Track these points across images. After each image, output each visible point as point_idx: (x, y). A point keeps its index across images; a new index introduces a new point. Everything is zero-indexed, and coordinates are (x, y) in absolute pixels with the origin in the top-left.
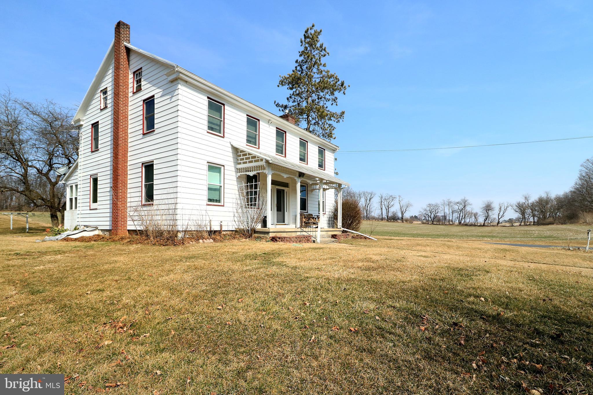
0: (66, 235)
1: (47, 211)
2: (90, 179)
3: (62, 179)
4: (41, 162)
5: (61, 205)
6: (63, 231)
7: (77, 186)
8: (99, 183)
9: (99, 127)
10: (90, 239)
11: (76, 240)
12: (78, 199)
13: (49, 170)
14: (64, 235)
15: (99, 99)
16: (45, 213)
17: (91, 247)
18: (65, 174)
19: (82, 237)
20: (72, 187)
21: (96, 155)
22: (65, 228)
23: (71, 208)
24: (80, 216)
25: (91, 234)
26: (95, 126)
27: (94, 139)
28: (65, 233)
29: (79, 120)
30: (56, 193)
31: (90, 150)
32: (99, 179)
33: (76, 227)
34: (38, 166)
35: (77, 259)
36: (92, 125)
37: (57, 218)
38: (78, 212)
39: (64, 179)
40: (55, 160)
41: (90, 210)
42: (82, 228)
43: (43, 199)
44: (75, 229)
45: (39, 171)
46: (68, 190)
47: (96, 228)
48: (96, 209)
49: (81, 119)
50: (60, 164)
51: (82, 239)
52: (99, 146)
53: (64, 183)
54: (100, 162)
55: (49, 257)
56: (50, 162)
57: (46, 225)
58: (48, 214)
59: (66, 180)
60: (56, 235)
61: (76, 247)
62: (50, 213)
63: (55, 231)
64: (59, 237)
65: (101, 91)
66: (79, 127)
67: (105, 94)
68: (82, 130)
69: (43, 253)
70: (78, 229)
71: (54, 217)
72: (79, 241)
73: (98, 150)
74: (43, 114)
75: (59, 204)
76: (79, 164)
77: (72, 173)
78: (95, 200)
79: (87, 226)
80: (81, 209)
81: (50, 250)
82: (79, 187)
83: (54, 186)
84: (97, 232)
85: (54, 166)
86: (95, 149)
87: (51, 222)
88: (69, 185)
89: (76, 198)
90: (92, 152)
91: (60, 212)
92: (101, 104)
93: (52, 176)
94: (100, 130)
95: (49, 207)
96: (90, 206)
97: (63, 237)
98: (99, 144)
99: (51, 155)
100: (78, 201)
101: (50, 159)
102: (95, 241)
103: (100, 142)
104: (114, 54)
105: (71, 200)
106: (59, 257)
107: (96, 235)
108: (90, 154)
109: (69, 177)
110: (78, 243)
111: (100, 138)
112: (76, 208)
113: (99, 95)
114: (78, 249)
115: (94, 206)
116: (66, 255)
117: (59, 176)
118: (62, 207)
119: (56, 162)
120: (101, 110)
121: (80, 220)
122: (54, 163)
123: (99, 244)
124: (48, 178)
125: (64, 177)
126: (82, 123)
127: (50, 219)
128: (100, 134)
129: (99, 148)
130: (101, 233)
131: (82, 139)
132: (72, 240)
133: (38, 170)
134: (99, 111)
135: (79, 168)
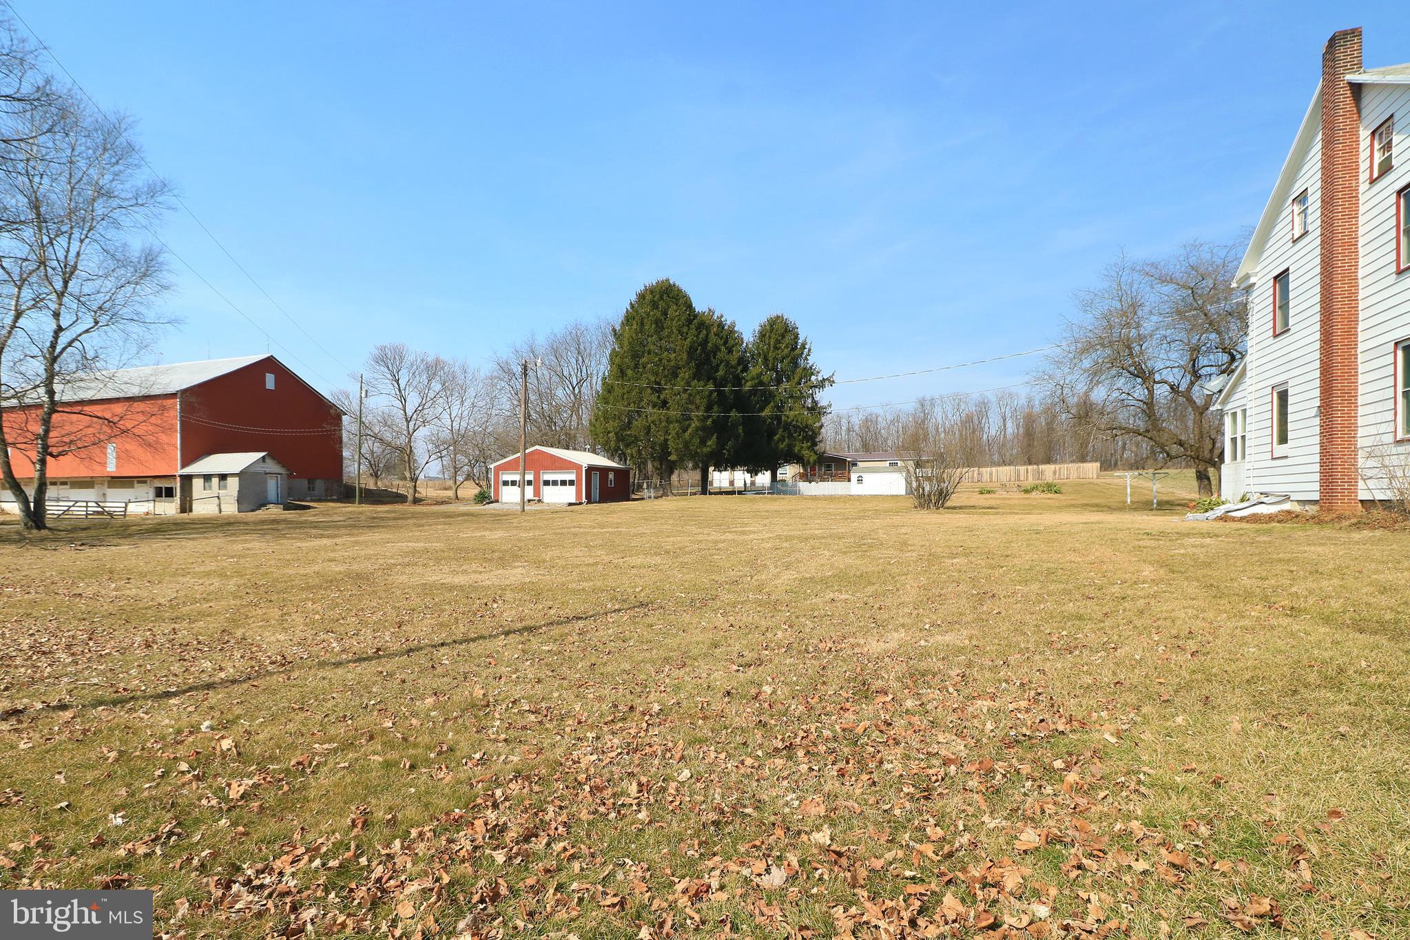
0: (1223, 511)
1: (1190, 467)
2: (1272, 393)
3: (1216, 401)
4: (1176, 370)
5: (1217, 452)
6: (1218, 504)
7: (1244, 411)
8: (1291, 400)
9: (1290, 280)
10: (1271, 518)
11: (1242, 519)
12: (1247, 438)
13: (1192, 383)
14: (1220, 511)
15: (1290, 218)
16: (1185, 470)
17: (1269, 532)
18: (1220, 391)
19: (1254, 515)
20: (1234, 414)
21: (1285, 340)
22: (1223, 498)
23: (1235, 458)
24: (1251, 473)
25: (1273, 509)
26: (1282, 278)
27: (1279, 307)
28: (1221, 507)
29: (1247, 277)
30: (1205, 431)
31: (1271, 333)
32: (1290, 393)
33: (1244, 496)
34: (1171, 379)
35: (1237, 546)
36: (1275, 278)
37: (1208, 479)
38: (1248, 466)
39: (1219, 401)
40: (1203, 361)
41: (1273, 459)
42: (1254, 499)
43: (1181, 444)
44: (1242, 500)
45: (1174, 389)
46: (1228, 420)
47: (1287, 498)
48: (1286, 457)
49: (1250, 272)
50: (1212, 366)
51: (1255, 519)
52: (1291, 321)
53: (1219, 408)
54: (1293, 355)
55: (1194, 540)
56: (1194, 365)
57: (1189, 497)
58: (1191, 473)
59: (1224, 402)
60: (1206, 511)
61: (1238, 530)
62: (1194, 470)
63: (1204, 505)
64: (1210, 514)
65: (1294, 200)
66: (1249, 289)
67: (1304, 205)
68: (1255, 294)
69: (1181, 535)
70: (1249, 499)
71: (1202, 477)
72: (1248, 522)
73: (1289, 329)
74: (1178, 275)
75: (1212, 451)
76: (1248, 368)
77: (1235, 386)
78: (1283, 439)
79: (1266, 494)
80: (1253, 458)
81: (1194, 532)
82: (1248, 413)
83: (1201, 414)
84: (1287, 506)
85: (1203, 372)
86: (1281, 329)
87: (1197, 489)
88: (1230, 412)
89: (1243, 437)
90: (1275, 336)
91: (1215, 467)
92: (1293, 229)
93: (1197, 394)
94: (1291, 286)
95: (1193, 458)
96: (1272, 451)
97: (1219, 515)
98: (1290, 316)
99: (1195, 351)
100: (1247, 444)
101: (1194, 361)
102: (1279, 522)
103: (1291, 312)
104: (1321, 114)
105: (1234, 440)
106: (1208, 540)
107: (1283, 511)
108: (1271, 340)
109: (1229, 395)
110: (1244, 525)
111: (1291, 304)
112: (1244, 457)
113: (1291, 210)
114: (1241, 532)
115: (1280, 450)
116: (1220, 539)
117: (1210, 396)
118: (1219, 457)
119: (1206, 362)
120: (1294, 242)
121: (1251, 481)
122: (1200, 366)
123: (1284, 527)
124: (1190, 401)
125: (1220, 395)
126: (1252, 280)
127: (1195, 483)
128: (1291, 295)
129: (1290, 324)
130: (1297, 508)
131: (1255, 312)
132: (1234, 519)
133: (1172, 388)
134: (1290, 244)
135: (1249, 374)
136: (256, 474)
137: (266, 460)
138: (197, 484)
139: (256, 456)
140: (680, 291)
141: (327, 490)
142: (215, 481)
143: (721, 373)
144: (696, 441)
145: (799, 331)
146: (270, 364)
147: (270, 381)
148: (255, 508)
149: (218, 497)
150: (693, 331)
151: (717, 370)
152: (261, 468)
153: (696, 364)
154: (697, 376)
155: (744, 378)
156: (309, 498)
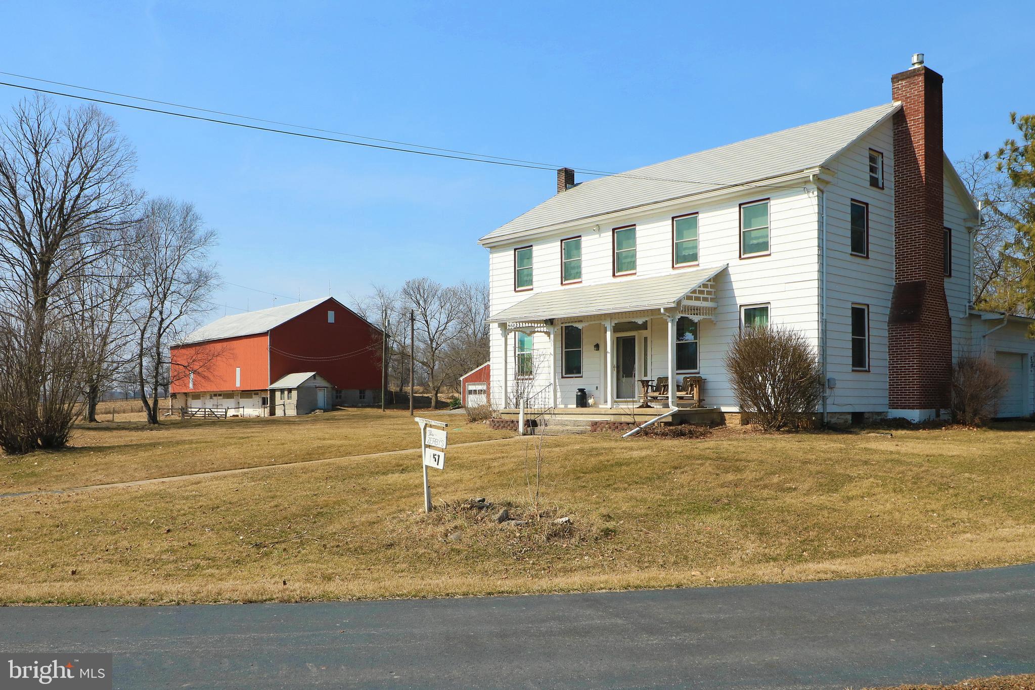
136: (309, 388)
137: (317, 378)
138: (278, 394)
139: (310, 374)
141: (374, 398)
142: (286, 393)
146: (331, 304)
147: (331, 317)
148: (307, 412)
149: (284, 405)
152: (312, 384)
156: (360, 405)
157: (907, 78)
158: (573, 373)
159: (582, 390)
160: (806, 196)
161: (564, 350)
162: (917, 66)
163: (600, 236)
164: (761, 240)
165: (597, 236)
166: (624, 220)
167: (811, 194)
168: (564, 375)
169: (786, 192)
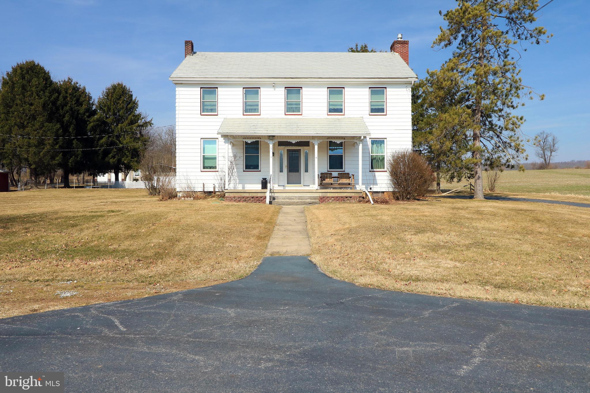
140: (42, 69)
143: (66, 118)
144: (48, 158)
145: (133, 93)
150: (47, 94)
151: (64, 117)
153: (48, 113)
154: (50, 120)
155: (88, 121)
157: (401, 44)
158: (251, 169)
159: (265, 179)
160: (405, 89)
161: (245, 155)
162: (400, 39)
163: (275, 90)
164: (380, 107)
165: (273, 89)
166: (294, 84)
167: (408, 89)
168: (245, 170)
169: (392, 86)
